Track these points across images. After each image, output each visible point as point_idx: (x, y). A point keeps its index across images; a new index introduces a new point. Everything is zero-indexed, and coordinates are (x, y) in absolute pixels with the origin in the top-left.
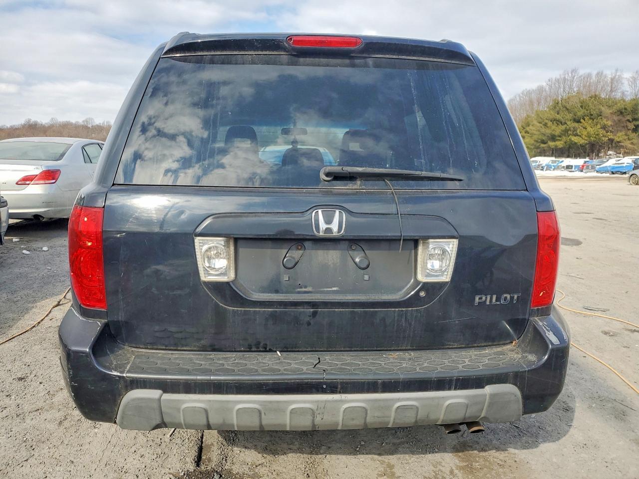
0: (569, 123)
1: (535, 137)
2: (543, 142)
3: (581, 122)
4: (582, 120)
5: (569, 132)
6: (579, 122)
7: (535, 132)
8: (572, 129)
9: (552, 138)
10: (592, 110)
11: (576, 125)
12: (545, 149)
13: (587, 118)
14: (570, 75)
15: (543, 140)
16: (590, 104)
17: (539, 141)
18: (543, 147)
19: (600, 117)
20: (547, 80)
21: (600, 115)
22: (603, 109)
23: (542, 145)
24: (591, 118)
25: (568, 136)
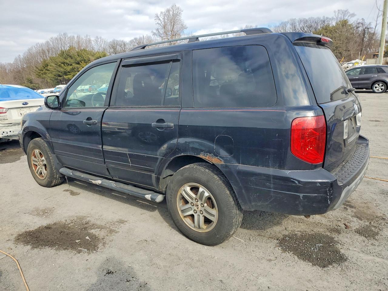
0: (73, 64)
1: (54, 73)
2: (60, 76)
3: (80, 64)
4: (80, 63)
5: (75, 70)
6: (78, 64)
7: (53, 70)
8: (76, 68)
9: (65, 73)
10: (84, 58)
11: (78, 66)
12: (61, 80)
13: (83, 62)
14: (63, 36)
15: (59, 75)
16: (83, 54)
17: (57, 75)
18: (60, 79)
19: (89, 61)
20: (50, 38)
21: (90, 60)
22: (90, 57)
23: (59, 78)
24: (85, 62)
25: (75, 72)
